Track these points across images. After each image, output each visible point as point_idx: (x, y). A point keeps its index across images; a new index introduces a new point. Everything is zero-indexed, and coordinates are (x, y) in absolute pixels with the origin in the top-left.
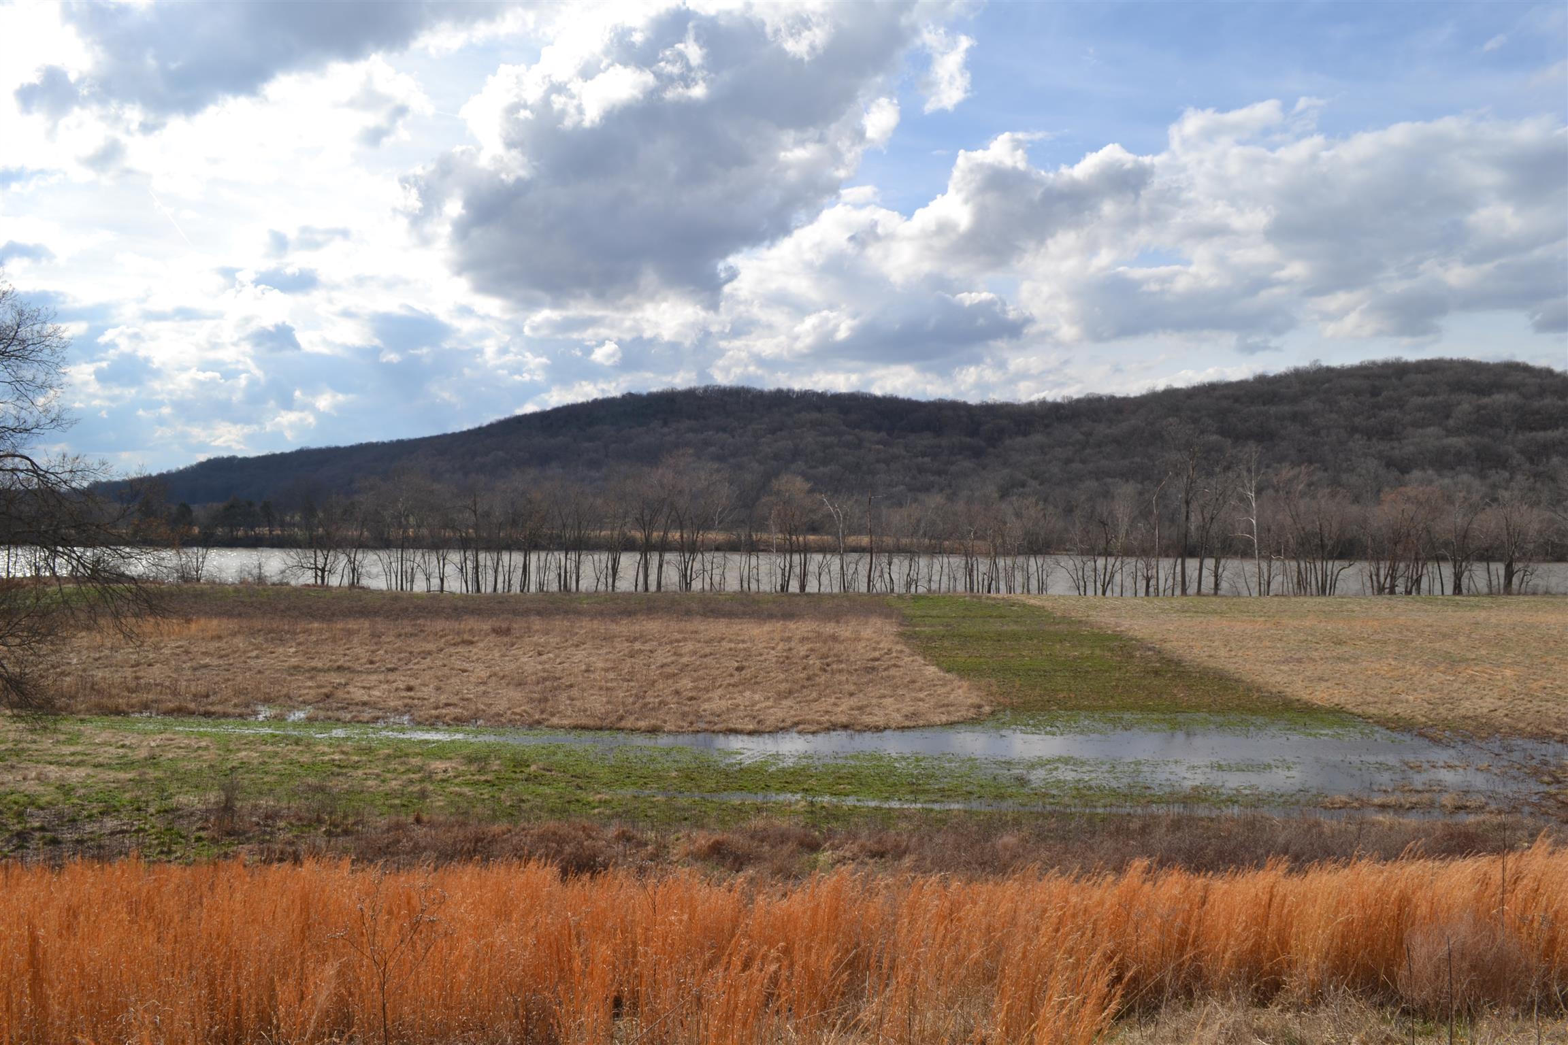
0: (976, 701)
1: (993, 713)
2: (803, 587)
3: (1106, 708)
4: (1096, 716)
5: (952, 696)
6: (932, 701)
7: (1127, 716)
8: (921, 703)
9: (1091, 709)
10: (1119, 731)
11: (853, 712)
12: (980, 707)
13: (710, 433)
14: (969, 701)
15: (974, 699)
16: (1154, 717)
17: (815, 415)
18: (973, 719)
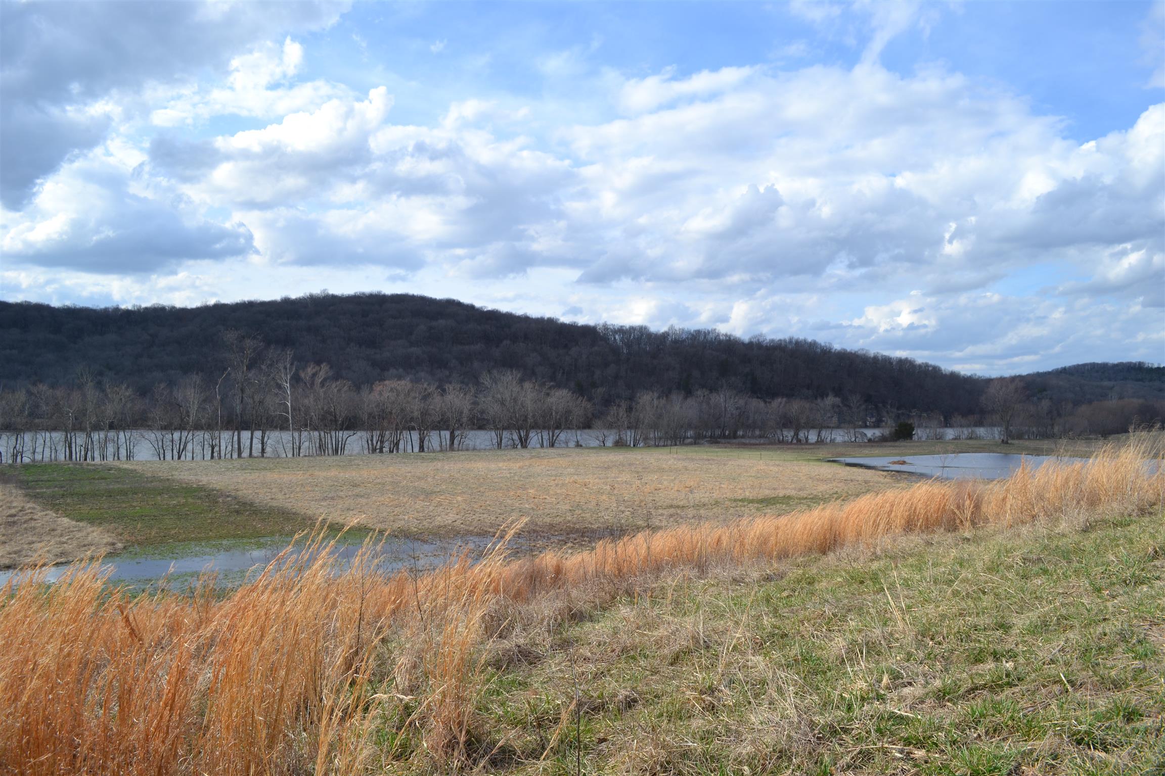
0: (110, 540)
1: (125, 548)
3: (208, 539)
4: (203, 544)
5: (90, 538)
6: (75, 543)
7: (225, 542)
8: (65, 545)
9: (198, 540)
11: (11, 556)
12: (113, 544)
14: (105, 541)
15: (107, 539)
16: (245, 541)
18: (111, 553)
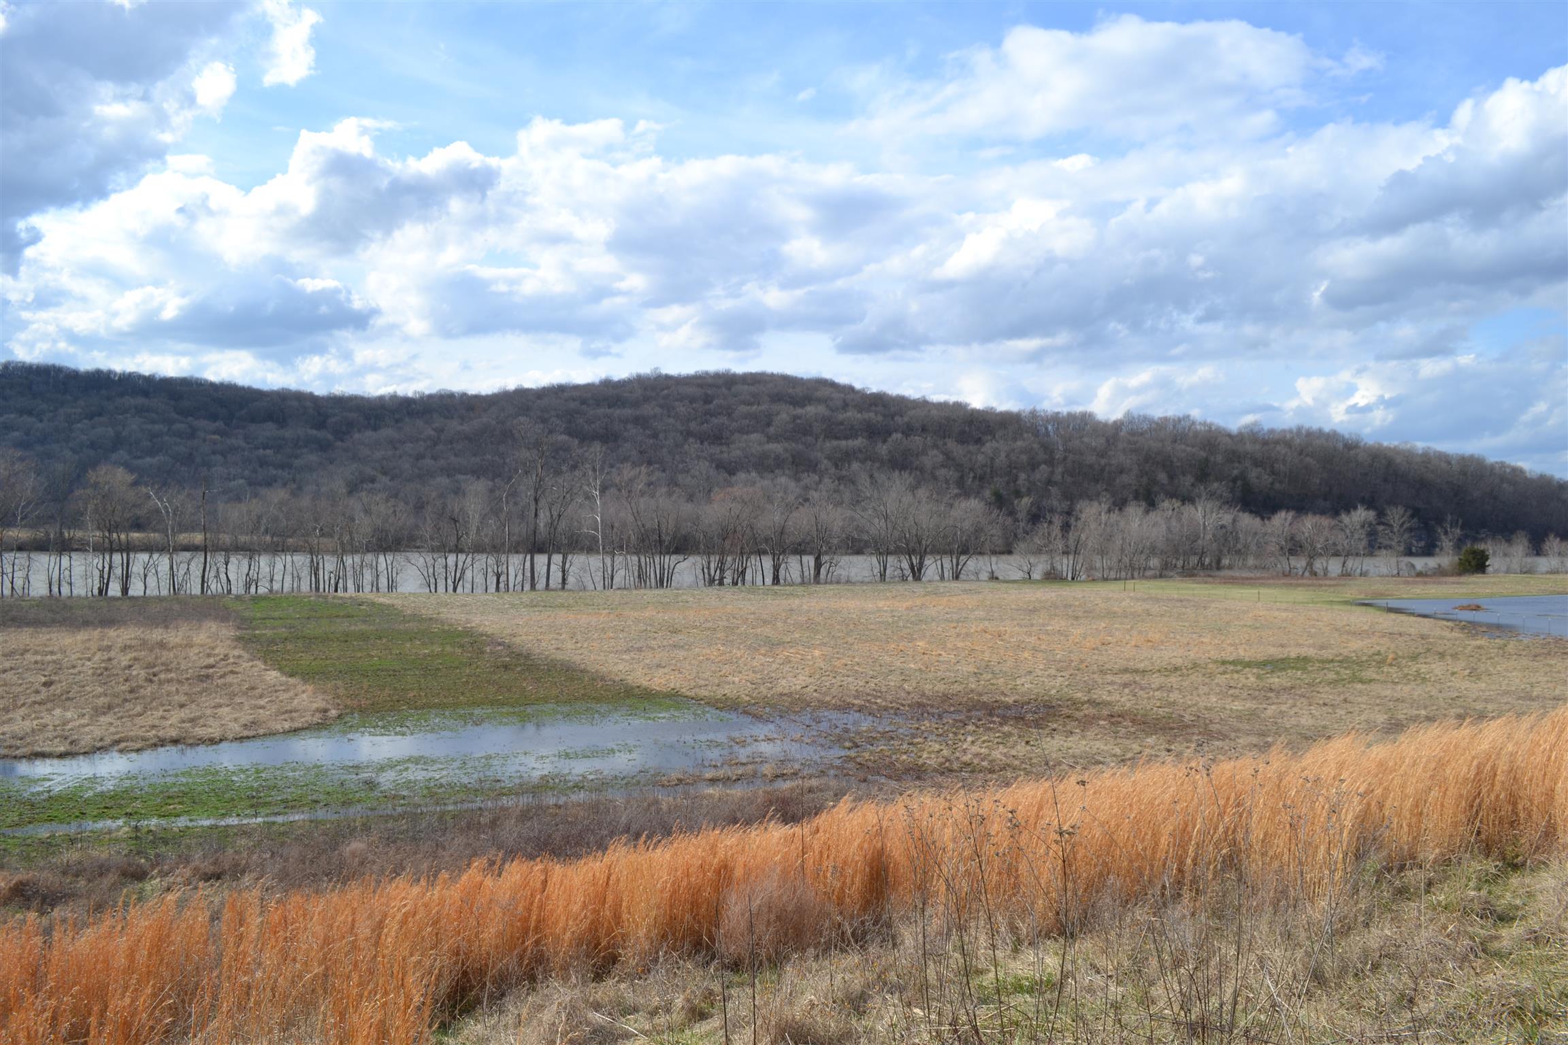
0: (322, 705)
1: (340, 717)
2: (125, 590)
3: (456, 705)
4: (447, 713)
5: (296, 702)
6: (274, 708)
7: (477, 711)
8: (261, 711)
9: (442, 706)
10: (469, 726)
11: (184, 725)
12: (326, 711)
13: (12, 416)
14: (315, 706)
15: (320, 704)
16: (504, 710)
17: (140, 400)
18: (318, 724)
